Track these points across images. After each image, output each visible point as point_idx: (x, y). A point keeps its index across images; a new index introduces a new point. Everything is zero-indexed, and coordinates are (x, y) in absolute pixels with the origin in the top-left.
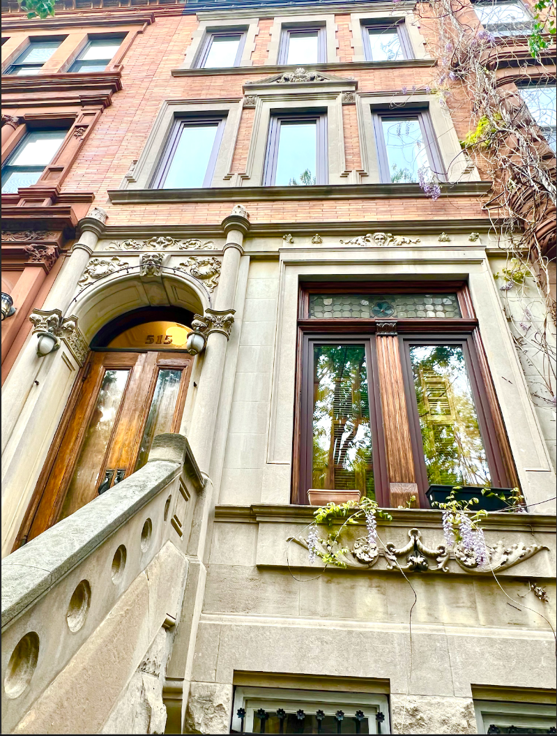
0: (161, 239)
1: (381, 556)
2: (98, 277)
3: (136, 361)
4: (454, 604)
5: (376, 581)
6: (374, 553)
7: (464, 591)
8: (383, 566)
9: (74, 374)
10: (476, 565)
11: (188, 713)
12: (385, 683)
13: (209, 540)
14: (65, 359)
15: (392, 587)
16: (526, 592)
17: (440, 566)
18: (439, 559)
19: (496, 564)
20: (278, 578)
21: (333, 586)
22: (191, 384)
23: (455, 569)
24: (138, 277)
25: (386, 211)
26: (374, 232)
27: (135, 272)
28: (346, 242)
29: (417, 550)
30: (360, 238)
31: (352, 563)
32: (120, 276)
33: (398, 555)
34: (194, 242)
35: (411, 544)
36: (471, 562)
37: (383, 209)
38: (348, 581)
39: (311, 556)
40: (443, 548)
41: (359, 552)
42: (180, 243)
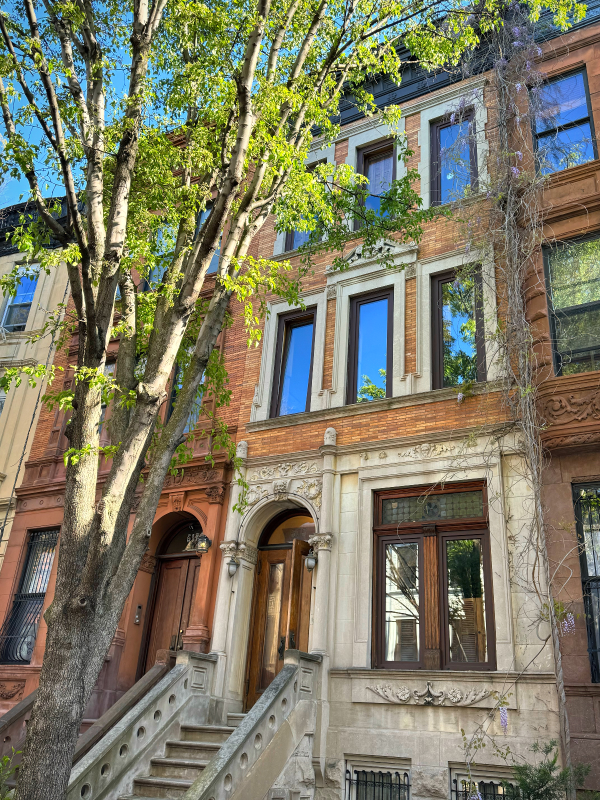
0: (284, 465)
1: (410, 697)
2: (253, 505)
3: (286, 556)
4: (447, 721)
5: (410, 709)
6: (407, 695)
7: (453, 715)
8: (412, 702)
9: (252, 572)
10: (459, 702)
11: (325, 772)
12: (410, 760)
13: (330, 689)
14: (245, 567)
15: (417, 712)
16: (484, 714)
17: (440, 702)
18: (440, 699)
19: (468, 702)
20: (363, 707)
21: (389, 713)
22: (313, 588)
23: (447, 703)
24: (274, 501)
25: (431, 418)
26: (420, 443)
27: (273, 498)
28: (403, 454)
29: (429, 694)
30: (411, 450)
31: (396, 700)
32: (264, 502)
33: (419, 696)
34: (304, 465)
35: (426, 690)
36: (455, 700)
37: (430, 416)
38: (396, 710)
39: (377, 696)
40: (442, 693)
41: (399, 695)
42: (296, 468)
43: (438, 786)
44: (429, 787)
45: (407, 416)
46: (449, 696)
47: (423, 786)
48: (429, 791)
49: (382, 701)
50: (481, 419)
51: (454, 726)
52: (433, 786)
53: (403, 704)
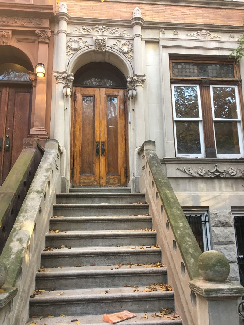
0: (101, 27)
1: (206, 173)
3: (95, 92)
4: (227, 186)
6: (204, 172)
8: (206, 176)
10: (235, 175)
12: (207, 208)
17: (224, 175)
18: (224, 174)
19: (240, 174)
20: (174, 180)
21: (191, 183)
23: (228, 176)
24: (94, 51)
25: (206, 16)
26: (201, 30)
27: (92, 48)
28: (189, 35)
29: (217, 171)
30: (195, 33)
31: (197, 175)
32: (86, 50)
33: (211, 173)
34: (117, 30)
35: (215, 169)
36: (233, 174)
37: (205, 15)
38: (196, 181)
39: (184, 174)
40: (225, 170)
41: (199, 172)
42: (110, 30)
43: (228, 220)
44: (223, 221)
45: (190, 12)
46: (230, 172)
47: (219, 221)
48: (222, 223)
49: (187, 176)
50: (236, 23)
51: (231, 188)
52: (225, 221)
53: (201, 178)
